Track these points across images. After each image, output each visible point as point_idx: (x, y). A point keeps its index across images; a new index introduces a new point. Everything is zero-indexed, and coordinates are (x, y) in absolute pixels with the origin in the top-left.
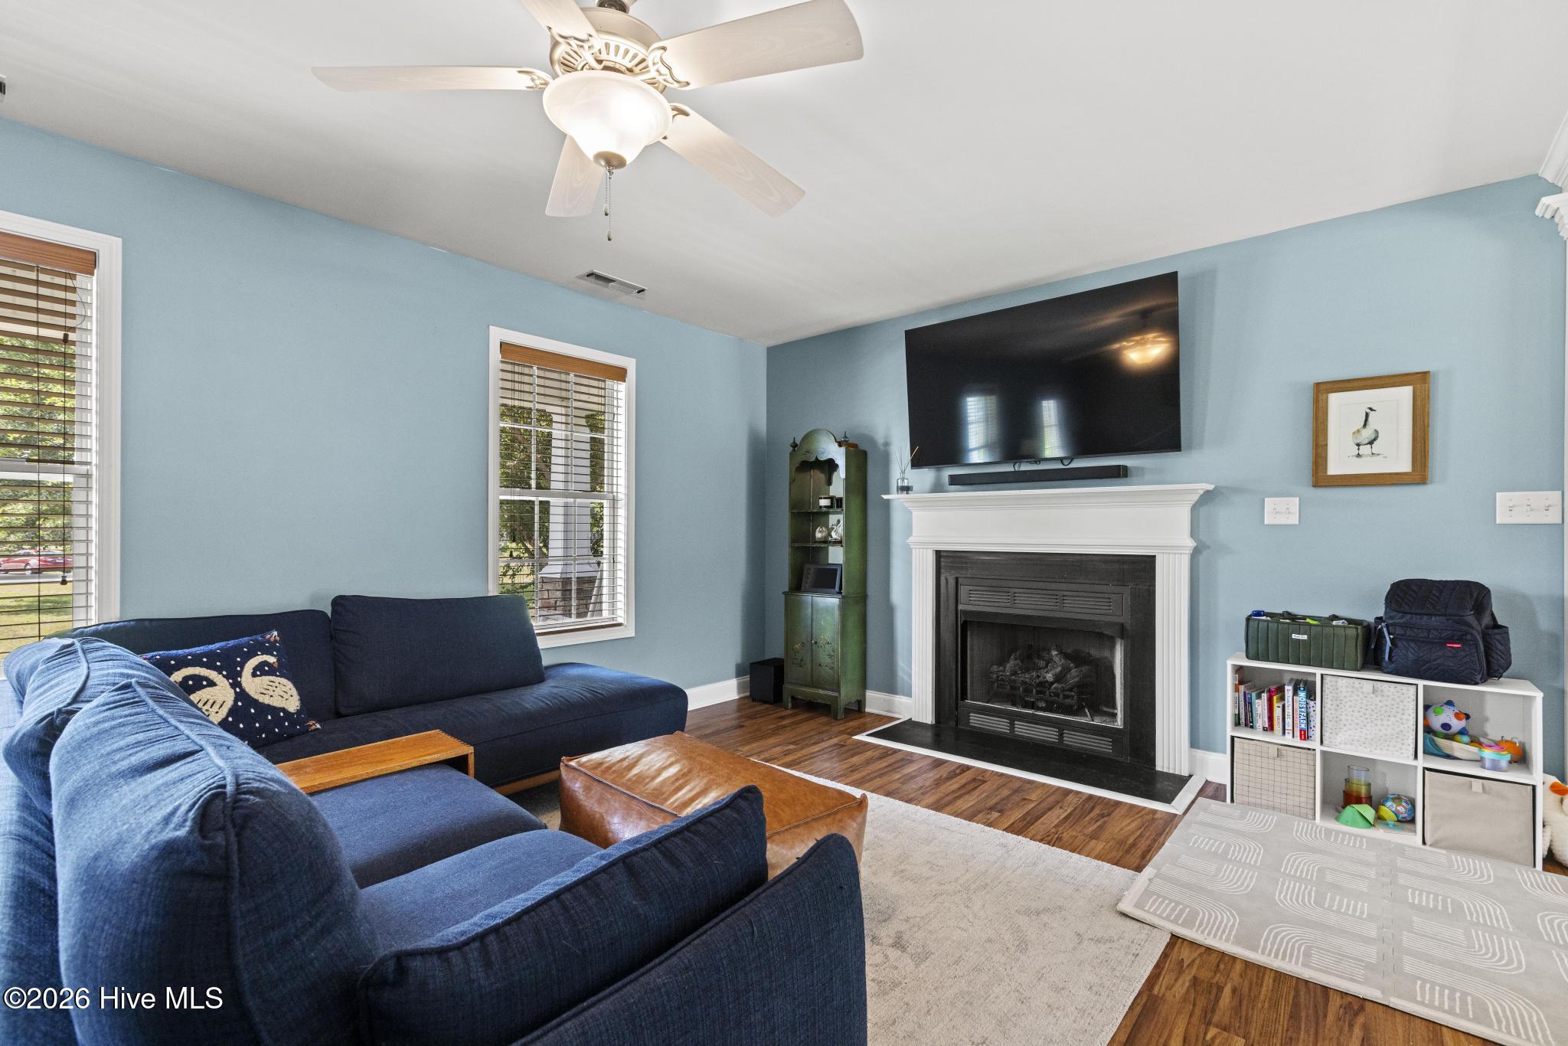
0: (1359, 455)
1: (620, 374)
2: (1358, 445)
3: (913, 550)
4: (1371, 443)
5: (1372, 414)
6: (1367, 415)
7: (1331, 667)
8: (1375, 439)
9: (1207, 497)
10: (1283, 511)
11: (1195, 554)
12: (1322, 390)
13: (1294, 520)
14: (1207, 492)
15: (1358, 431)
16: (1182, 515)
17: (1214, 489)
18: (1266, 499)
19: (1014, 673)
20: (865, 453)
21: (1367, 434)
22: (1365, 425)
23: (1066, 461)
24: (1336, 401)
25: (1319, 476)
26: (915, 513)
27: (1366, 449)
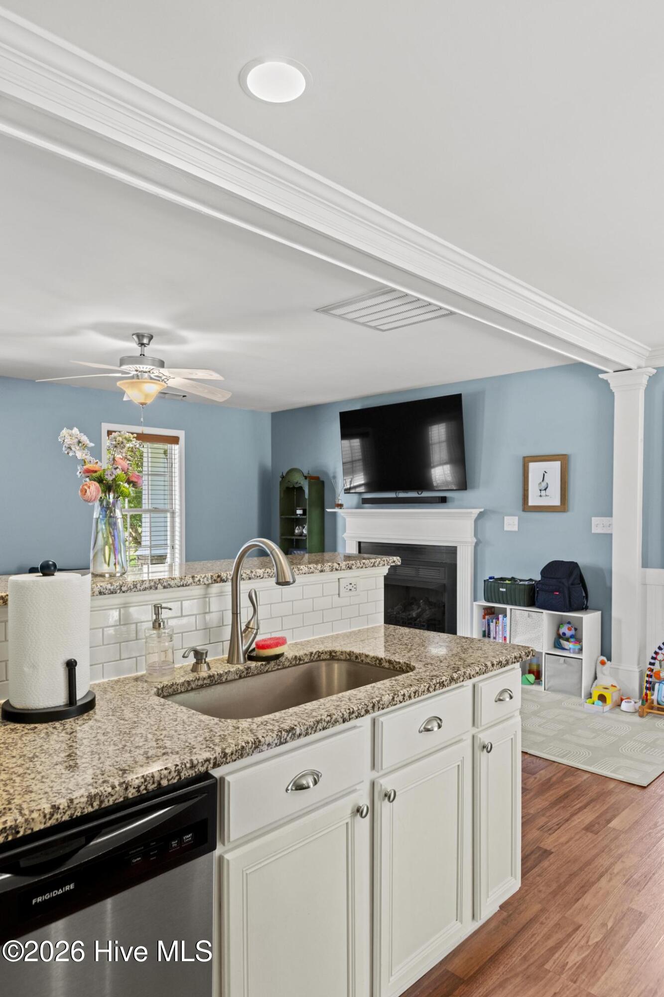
0: (541, 496)
1: (175, 440)
2: (541, 490)
3: (347, 541)
4: (545, 490)
5: (546, 474)
6: (544, 475)
8: (547, 488)
9: (481, 515)
10: (511, 523)
11: (477, 545)
12: (526, 461)
13: (516, 528)
14: (481, 512)
15: (540, 483)
16: (469, 525)
17: (484, 510)
18: (505, 517)
19: (398, 613)
20: (323, 482)
21: (544, 485)
22: (543, 480)
23: (420, 493)
24: (532, 466)
25: (525, 506)
26: (348, 520)
27: (543, 493)
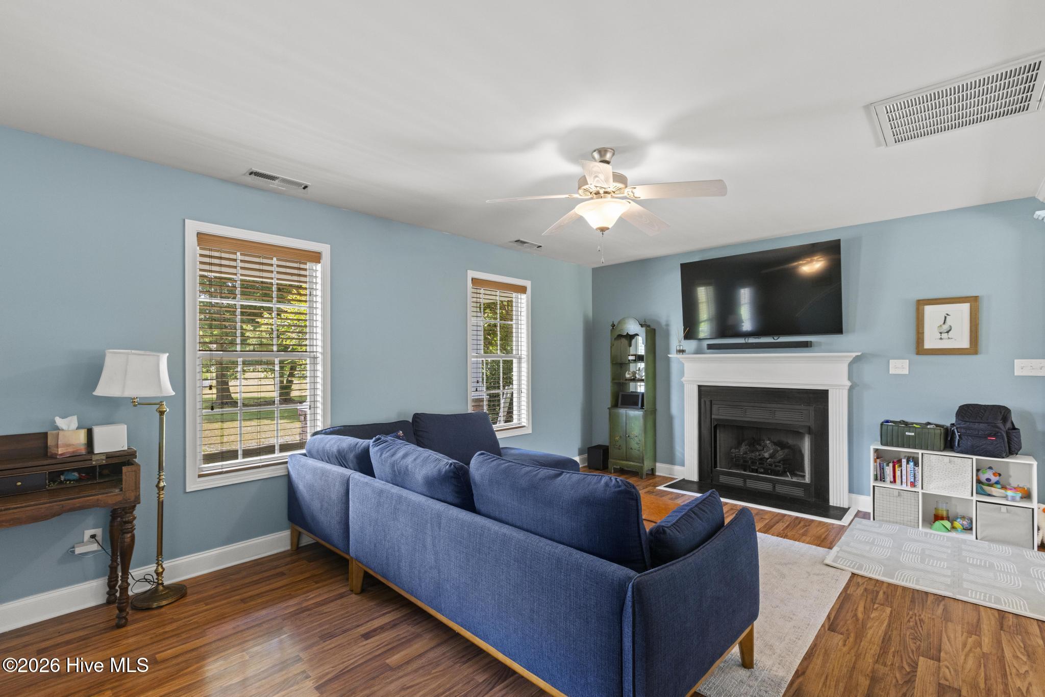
0: (941, 339)
1: (522, 290)
2: (941, 333)
3: (685, 385)
4: (948, 332)
5: (948, 317)
6: (945, 317)
7: (927, 449)
8: (950, 330)
9: (857, 359)
10: (899, 367)
11: (851, 390)
12: (921, 304)
13: (906, 372)
14: (857, 356)
15: (941, 326)
16: (844, 368)
17: (861, 355)
18: (890, 361)
19: (745, 453)
20: (654, 330)
21: (946, 327)
22: (944, 323)
23: (776, 338)
24: (928, 310)
25: (919, 349)
26: (686, 365)
27: (945, 336)
